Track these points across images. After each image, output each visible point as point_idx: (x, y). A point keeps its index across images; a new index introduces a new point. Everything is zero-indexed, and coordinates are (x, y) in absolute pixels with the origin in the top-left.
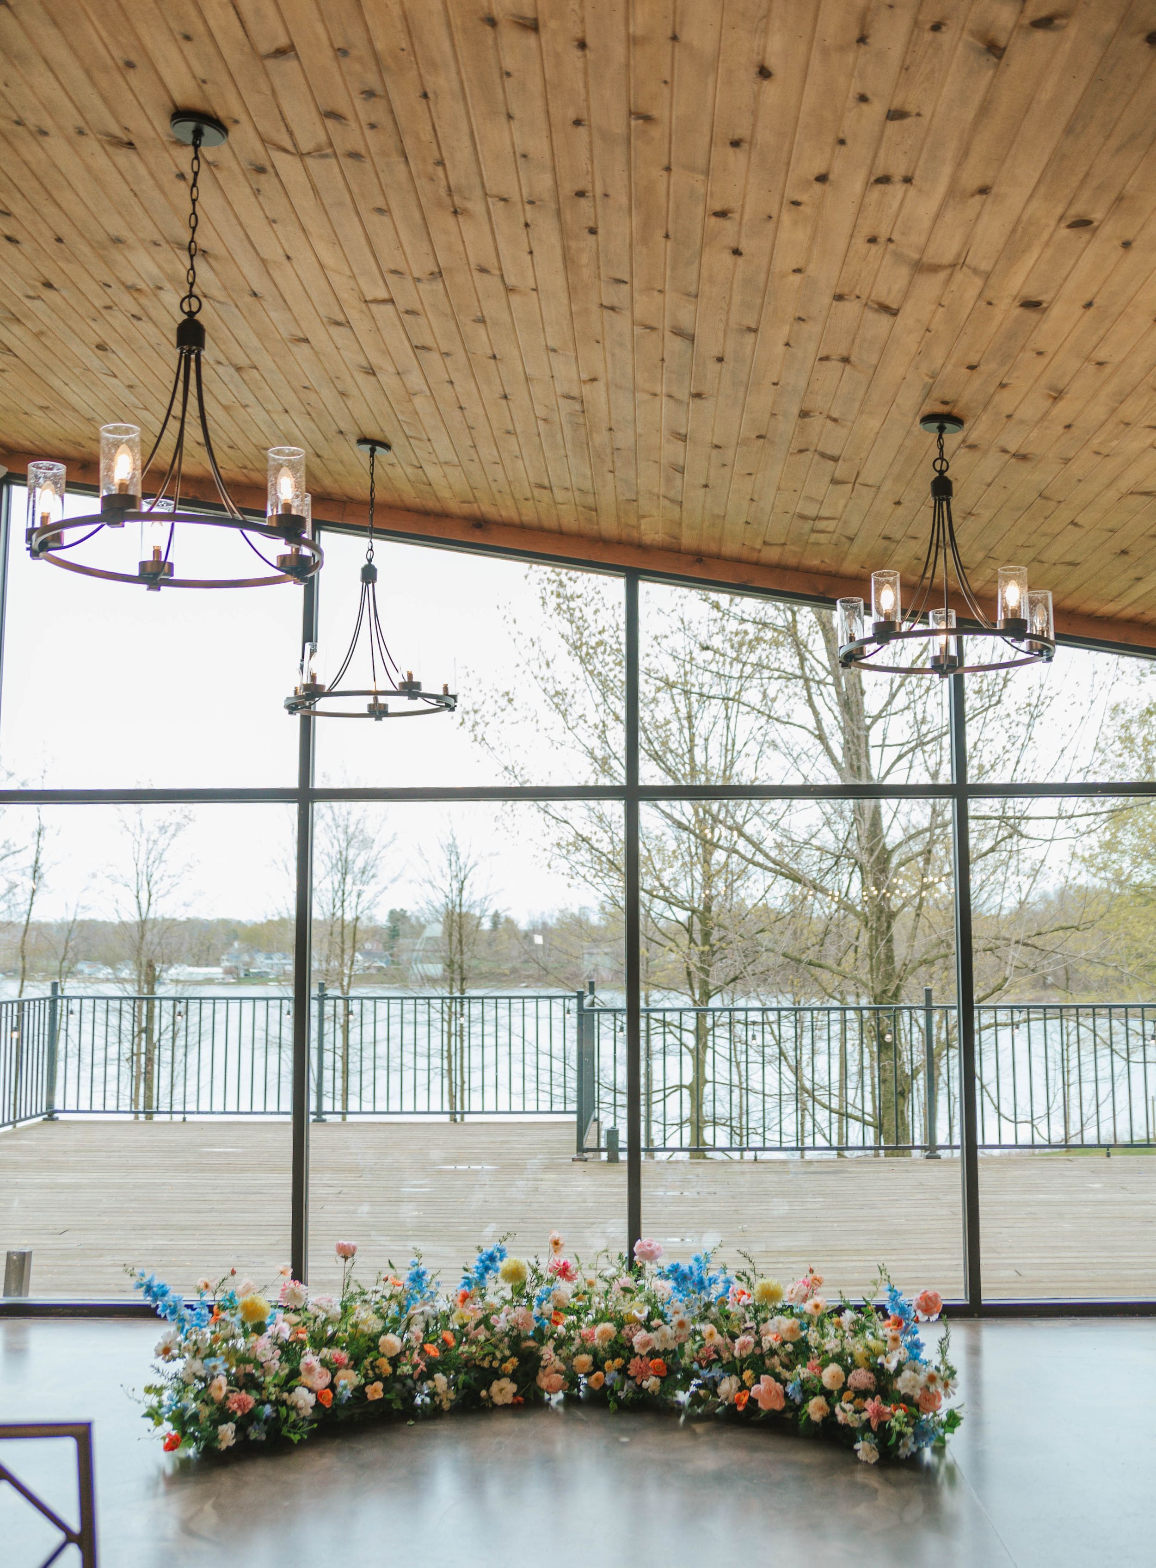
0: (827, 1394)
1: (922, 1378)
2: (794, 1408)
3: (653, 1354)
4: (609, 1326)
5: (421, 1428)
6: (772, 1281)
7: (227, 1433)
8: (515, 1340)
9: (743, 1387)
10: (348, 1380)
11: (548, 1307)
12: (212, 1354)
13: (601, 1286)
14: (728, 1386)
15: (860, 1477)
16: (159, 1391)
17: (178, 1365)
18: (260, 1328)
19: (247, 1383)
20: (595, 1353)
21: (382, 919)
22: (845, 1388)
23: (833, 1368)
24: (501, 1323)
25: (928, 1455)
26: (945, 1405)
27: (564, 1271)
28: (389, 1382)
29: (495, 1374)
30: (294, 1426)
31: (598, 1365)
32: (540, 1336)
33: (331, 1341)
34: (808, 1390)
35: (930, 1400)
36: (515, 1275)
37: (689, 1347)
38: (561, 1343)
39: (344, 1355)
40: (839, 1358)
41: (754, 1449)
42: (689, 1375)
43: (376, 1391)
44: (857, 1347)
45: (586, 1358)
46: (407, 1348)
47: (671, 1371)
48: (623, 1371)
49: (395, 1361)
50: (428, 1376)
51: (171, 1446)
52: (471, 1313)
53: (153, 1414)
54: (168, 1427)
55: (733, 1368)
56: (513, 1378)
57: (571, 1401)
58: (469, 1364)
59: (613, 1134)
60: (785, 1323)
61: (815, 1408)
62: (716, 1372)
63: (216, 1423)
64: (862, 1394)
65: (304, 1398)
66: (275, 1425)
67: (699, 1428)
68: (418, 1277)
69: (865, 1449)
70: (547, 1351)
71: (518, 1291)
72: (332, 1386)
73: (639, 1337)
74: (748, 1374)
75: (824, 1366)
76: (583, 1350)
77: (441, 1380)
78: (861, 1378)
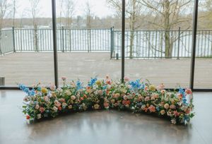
0: (165, 109)
1: (187, 107)
2: (157, 112)
3: (128, 100)
4: (119, 94)
5: (80, 114)
6: (153, 86)
7: (39, 116)
8: (99, 96)
9: (146, 107)
10: (65, 105)
11: (106, 90)
12: (36, 100)
13: (117, 86)
14: (143, 107)
15: (172, 127)
16: (25, 107)
17: (28, 103)
18: (46, 95)
19: (43, 106)
20: (115, 99)
21: (76, 17)
22: (169, 108)
23: (167, 104)
24: (96, 93)
25: (186, 122)
26: (191, 112)
27: (109, 83)
28: (73, 105)
29: (95, 103)
30: (53, 114)
31: (116, 101)
32: (104, 95)
33: (61, 97)
34: (161, 109)
35: (188, 111)
36: (99, 83)
37: (135, 99)
38: (108, 97)
39: (64, 100)
40: (167, 102)
41: (149, 120)
42: (135, 104)
43: (70, 107)
44: (172, 100)
45: (114, 100)
46: (77, 98)
47: (131, 103)
48: (121, 103)
49: (74, 101)
50: (81, 103)
51: (28, 118)
52: (90, 91)
53: (24, 112)
54: (27, 114)
55: (145, 103)
56: (99, 104)
57: (110, 108)
58: (90, 101)
59: (117, 55)
60: (156, 94)
61: (162, 112)
62: (141, 104)
63: (37, 114)
64: (173, 110)
65: (55, 109)
66: (49, 114)
67: (137, 115)
68: (79, 84)
69: (173, 121)
70: (106, 98)
71: (100, 86)
72: (61, 106)
73: (125, 96)
74: (148, 105)
75: (165, 103)
76: (113, 98)
77: (84, 104)
78: (173, 106)
